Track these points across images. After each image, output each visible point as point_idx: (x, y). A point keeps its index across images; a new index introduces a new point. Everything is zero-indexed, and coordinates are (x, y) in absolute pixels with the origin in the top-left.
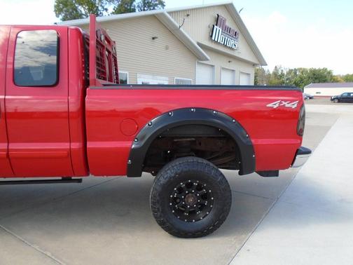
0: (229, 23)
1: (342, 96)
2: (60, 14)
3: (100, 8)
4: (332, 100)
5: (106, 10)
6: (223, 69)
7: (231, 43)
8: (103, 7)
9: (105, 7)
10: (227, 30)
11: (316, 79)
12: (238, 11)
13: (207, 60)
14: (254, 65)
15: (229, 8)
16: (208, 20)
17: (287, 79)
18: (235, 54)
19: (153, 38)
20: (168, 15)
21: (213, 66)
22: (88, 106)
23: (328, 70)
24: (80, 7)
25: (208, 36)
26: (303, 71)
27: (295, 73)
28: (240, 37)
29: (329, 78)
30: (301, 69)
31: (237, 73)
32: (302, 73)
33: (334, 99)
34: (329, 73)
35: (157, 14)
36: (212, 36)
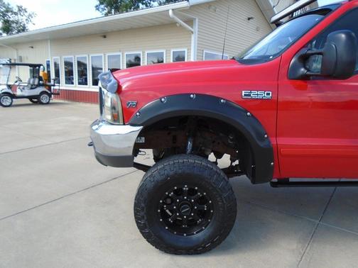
19: (249, 19)
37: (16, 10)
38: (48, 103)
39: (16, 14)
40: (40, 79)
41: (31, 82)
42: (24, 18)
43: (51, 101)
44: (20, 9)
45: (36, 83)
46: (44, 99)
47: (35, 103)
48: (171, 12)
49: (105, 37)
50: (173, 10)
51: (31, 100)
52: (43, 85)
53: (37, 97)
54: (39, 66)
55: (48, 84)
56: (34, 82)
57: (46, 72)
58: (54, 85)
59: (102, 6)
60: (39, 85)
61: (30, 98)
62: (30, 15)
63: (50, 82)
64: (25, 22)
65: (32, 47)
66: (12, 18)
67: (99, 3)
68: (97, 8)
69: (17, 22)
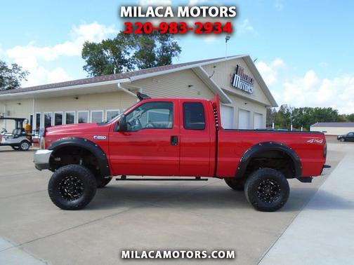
0: (247, 72)
1: (348, 135)
2: (86, 56)
3: (123, 52)
4: (339, 139)
5: (128, 53)
6: (241, 110)
7: (248, 88)
8: (125, 52)
9: (127, 51)
10: (245, 78)
11: (321, 118)
12: (253, 61)
13: (230, 103)
14: (266, 106)
15: (247, 60)
16: (229, 70)
18: (251, 97)
19: (190, 86)
20: (202, 68)
21: (232, 107)
22: (219, 140)
23: (333, 109)
24: (104, 51)
25: (229, 83)
26: (308, 110)
27: (301, 112)
28: (255, 83)
29: (334, 117)
30: (306, 108)
31: (252, 113)
32: (307, 112)
33: (340, 138)
34: (335, 112)
35: (194, 68)
36: (233, 83)
37: (10, 67)
38: (27, 150)
39: (10, 71)
40: (23, 130)
41: (15, 133)
42: (18, 75)
43: (30, 148)
44: (15, 66)
45: (19, 133)
46: (25, 146)
47: (16, 150)
48: (119, 85)
49: (77, 98)
50: (120, 83)
51: (13, 148)
52: (24, 135)
53: (19, 145)
54: (23, 120)
55: (29, 134)
56: (17, 132)
57: (29, 124)
58: (34, 135)
59: (89, 67)
60: (21, 135)
61: (13, 145)
62: (23, 73)
63: (31, 132)
64: (18, 79)
65: (20, 104)
66: (6, 75)
67: (87, 63)
68: (85, 68)
69: (10, 78)
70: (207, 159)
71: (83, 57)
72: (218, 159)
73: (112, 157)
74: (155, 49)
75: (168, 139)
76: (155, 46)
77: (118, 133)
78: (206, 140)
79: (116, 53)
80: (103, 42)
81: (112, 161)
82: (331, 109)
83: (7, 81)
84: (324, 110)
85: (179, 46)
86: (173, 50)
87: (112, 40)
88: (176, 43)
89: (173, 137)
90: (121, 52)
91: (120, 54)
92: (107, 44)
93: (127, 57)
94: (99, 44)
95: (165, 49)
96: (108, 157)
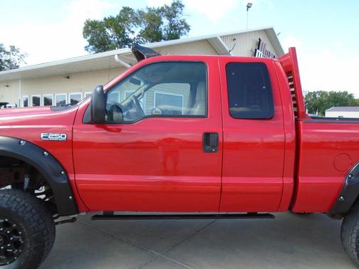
0: (269, 48)
2: (88, 35)
3: (126, 31)
5: (133, 32)
8: (129, 30)
9: (132, 30)
11: (337, 102)
12: (277, 34)
16: (251, 44)
17: (306, 103)
20: (220, 39)
23: (349, 93)
24: (107, 30)
26: (323, 93)
27: (315, 96)
29: (349, 101)
30: (321, 92)
32: (322, 96)
34: (351, 96)
37: (8, 49)
39: (8, 53)
42: (16, 58)
44: (13, 48)
48: (116, 57)
49: (68, 77)
50: (118, 55)
59: (91, 47)
62: (22, 55)
64: (17, 61)
65: (7, 86)
66: (5, 57)
67: (88, 43)
68: (86, 48)
69: (9, 61)
70: (278, 181)
71: (85, 37)
72: (301, 180)
73: (80, 177)
74: (162, 27)
75: (198, 137)
76: (162, 23)
77: (93, 126)
78: (277, 138)
79: (120, 31)
80: (105, 19)
81: (79, 185)
82: (347, 93)
83: (6, 63)
84: (339, 94)
85: (188, 23)
86: (182, 28)
87: (115, 17)
88: (184, 20)
89: (207, 135)
90: (124, 30)
91: (124, 32)
92: (110, 22)
93: (131, 36)
94: (101, 22)
95: (173, 27)
96: (72, 177)
